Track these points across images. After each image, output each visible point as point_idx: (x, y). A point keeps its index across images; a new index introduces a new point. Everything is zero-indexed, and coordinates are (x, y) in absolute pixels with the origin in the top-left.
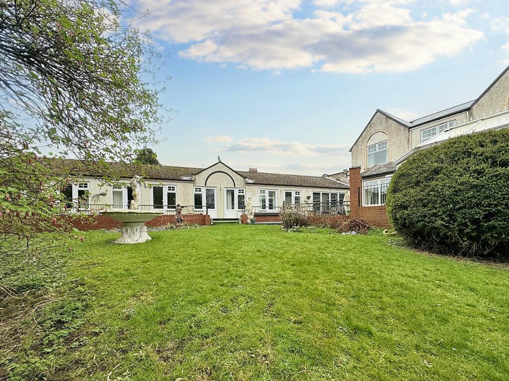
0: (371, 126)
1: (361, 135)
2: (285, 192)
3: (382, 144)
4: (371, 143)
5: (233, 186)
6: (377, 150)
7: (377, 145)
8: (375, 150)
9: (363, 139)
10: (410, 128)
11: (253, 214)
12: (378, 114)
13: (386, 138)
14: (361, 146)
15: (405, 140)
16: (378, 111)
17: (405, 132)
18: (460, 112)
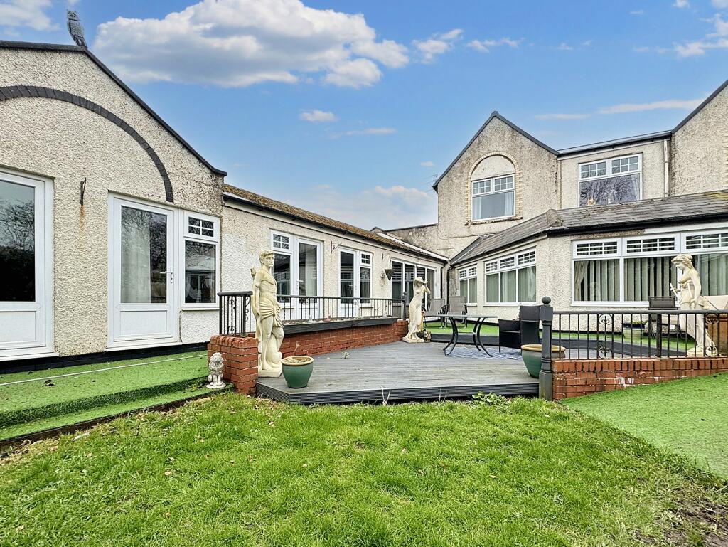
0: (479, 142)
1: (460, 157)
2: (338, 251)
3: (502, 179)
4: (479, 174)
5: (163, 199)
6: (493, 191)
7: (493, 181)
8: (488, 189)
9: (463, 166)
10: (559, 156)
11: (281, 332)
12: (496, 121)
13: (511, 169)
14: (458, 178)
15: (548, 177)
16: (495, 115)
17: (549, 161)
18: (652, 139)
